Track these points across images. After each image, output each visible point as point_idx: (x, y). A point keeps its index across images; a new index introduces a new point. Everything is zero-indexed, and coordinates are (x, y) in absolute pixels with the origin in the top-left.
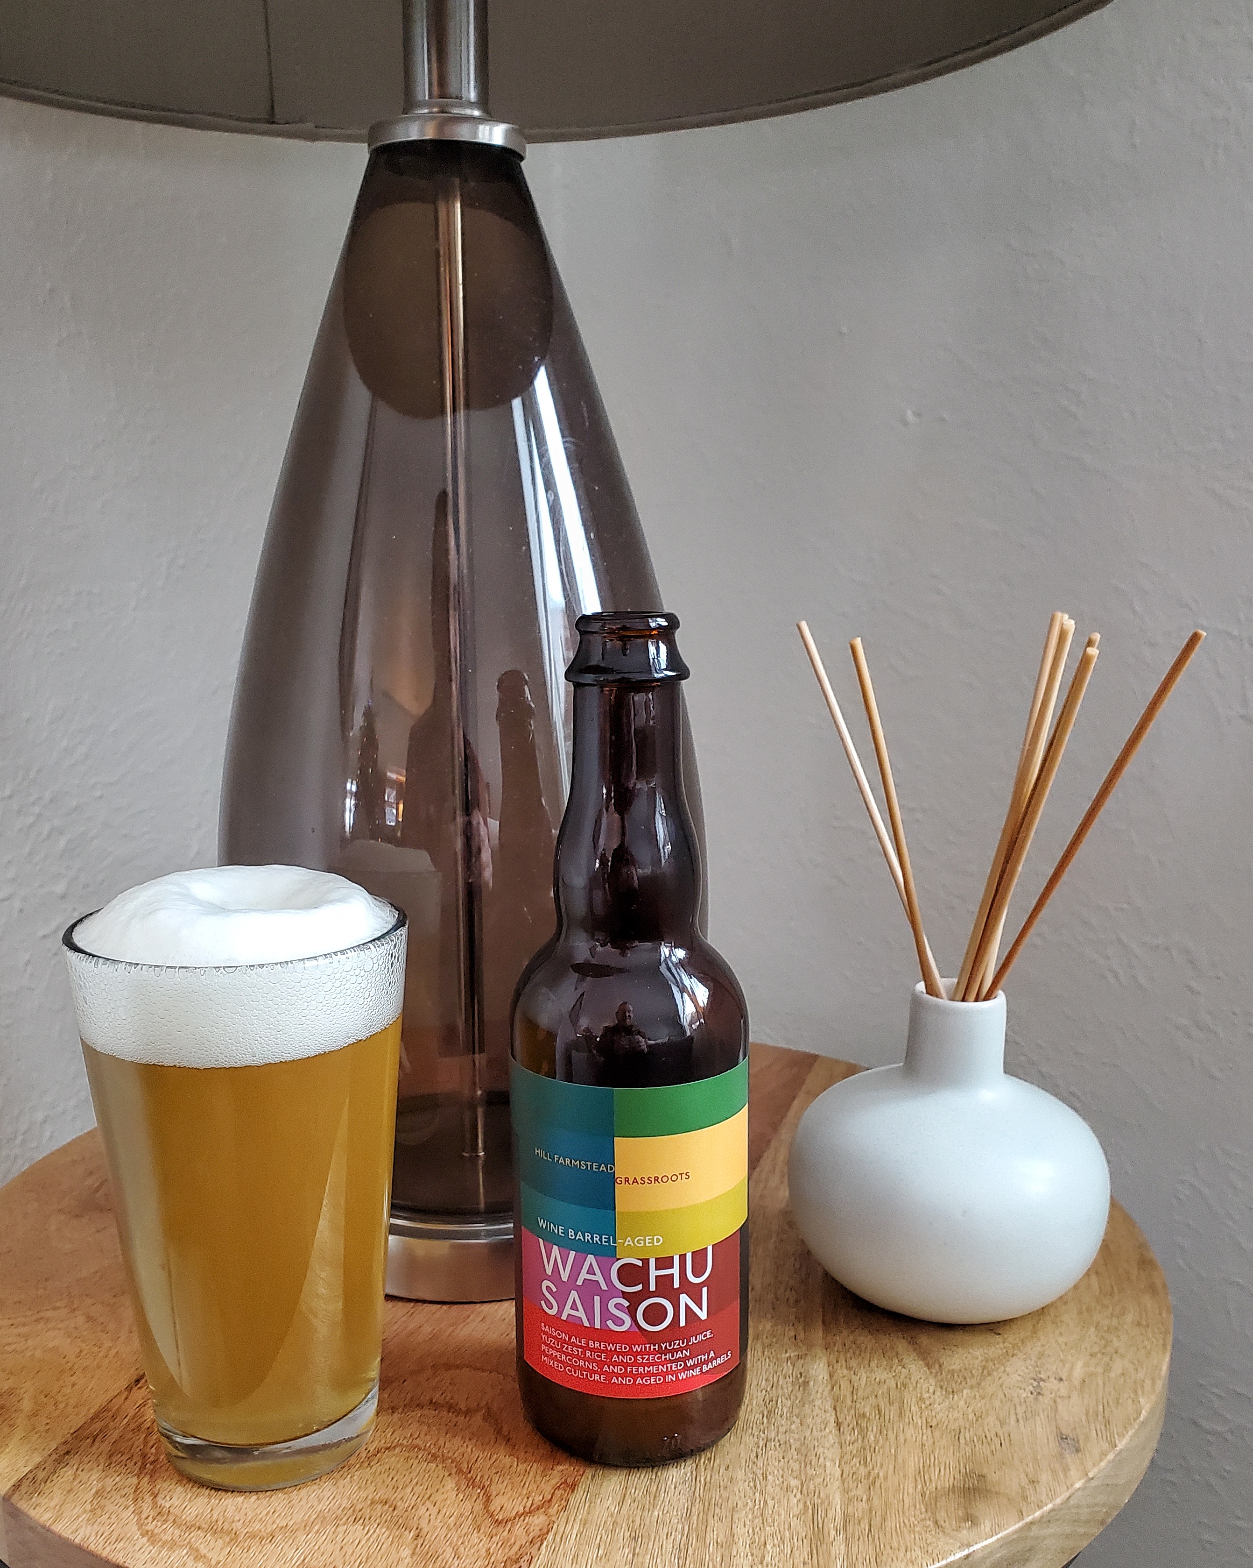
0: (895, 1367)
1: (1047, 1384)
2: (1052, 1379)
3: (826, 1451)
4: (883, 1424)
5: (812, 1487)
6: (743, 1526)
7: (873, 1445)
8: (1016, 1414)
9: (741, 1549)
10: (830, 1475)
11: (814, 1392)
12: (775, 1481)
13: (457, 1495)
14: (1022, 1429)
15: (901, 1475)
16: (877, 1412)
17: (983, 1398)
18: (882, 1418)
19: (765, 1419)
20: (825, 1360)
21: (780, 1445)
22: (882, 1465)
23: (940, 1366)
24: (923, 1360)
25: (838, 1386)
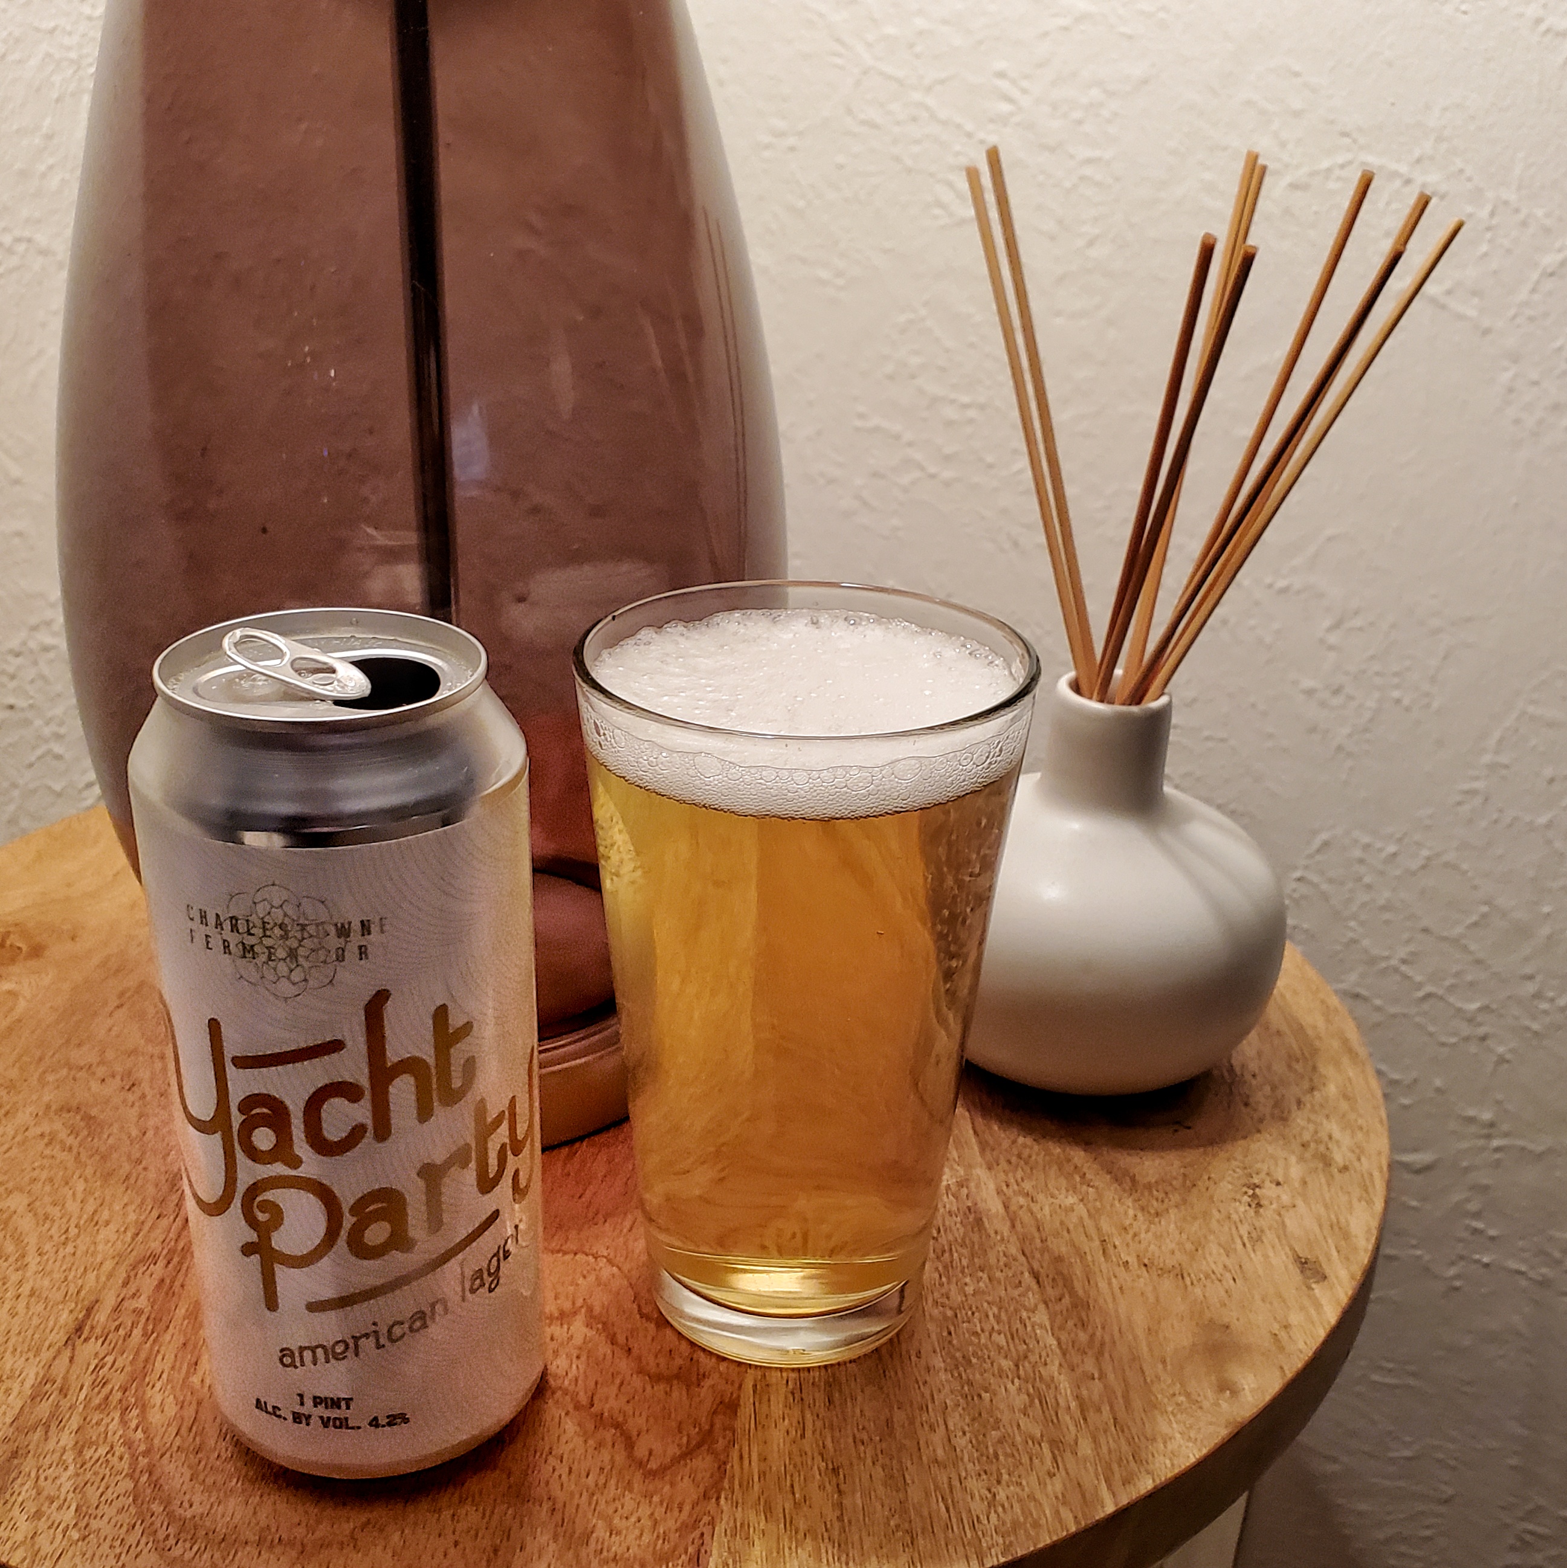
0: (1078, 1186)
1: (1264, 1191)
2: (1267, 1184)
3: (1031, 1314)
4: (1087, 1269)
5: (1028, 1369)
6: (961, 1433)
7: (1084, 1301)
8: (1241, 1237)
9: (970, 1466)
10: (1045, 1347)
11: (993, 1235)
12: (981, 1366)
13: (586, 1442)
14: (1252, 1255)
17: (1195, 1218)
18: (1083, 1260)
19: (944, 1279)
20: (992, 1186)
21: (973, 1314)
22: (1103, 1328)
23: (1132, 1180)
24: (1109, 1173)
25: (1018, 1221)
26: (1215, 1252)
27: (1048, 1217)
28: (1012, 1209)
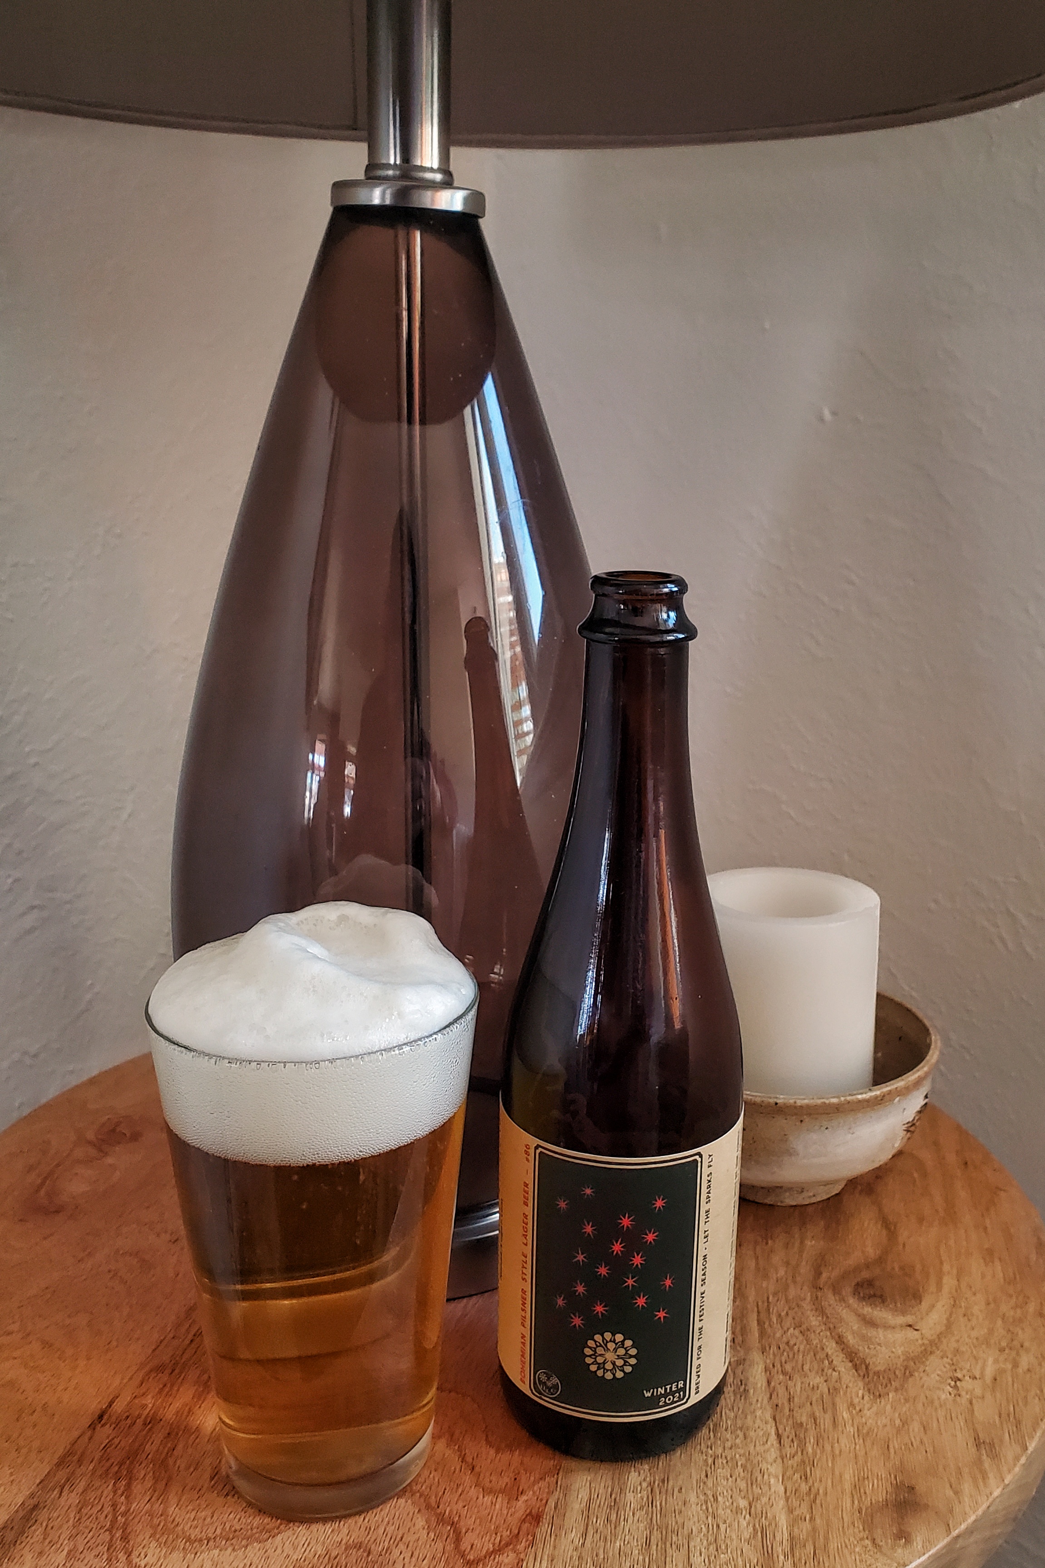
1: (964, 1383)
3: (769, 1466)
4: (819, 1434)
6: (699, 1553)
7: (811, 1459)
8: (938, 1419)
10: (775, 1492)
11: (754, 1401)
14: (944, 1435)
15: (839, 1489)
16: (813, 1421)
17: (907, 1401)
20: (762, 1366)
23: (867, 1368)
24: (851, 1361)
25: (775, 1393)
26: (916, 1430)
27: (798, 1393)
28: (773, 1384)
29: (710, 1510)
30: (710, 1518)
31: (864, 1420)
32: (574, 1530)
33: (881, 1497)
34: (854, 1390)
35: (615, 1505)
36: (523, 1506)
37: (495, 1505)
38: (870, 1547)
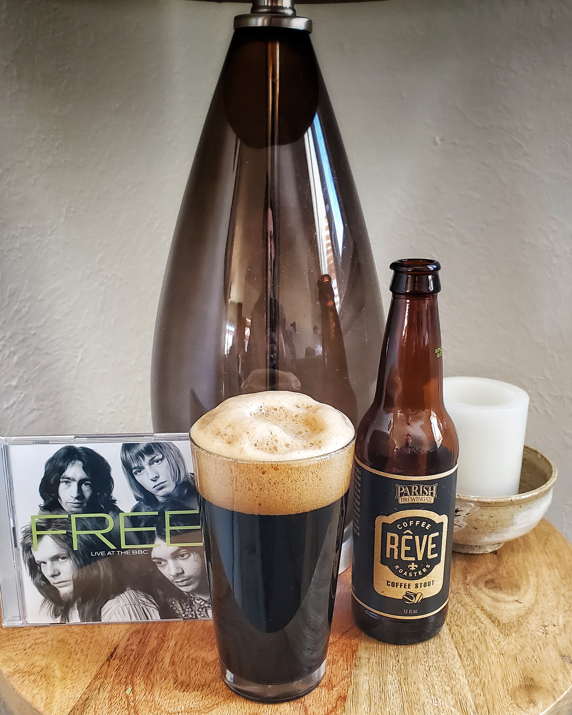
1: (549, 628)
3: (458, 670)
4: (480, 654)
5: (456, 691)
7: (478, 666)
8: (539, 645)
10: (463, 683)
11: (444, 640)
12: (438, 688)
14: (543, 651)
15: (495, 680)
16: (476, 648)
17: (522, 637)
18: (479, 651)
19: (425, 655)
21: (436, 669)
22: (485, 677)
23: (499, 622)
24: (490, 619)
25: (454, 635)
26: (529, 651)
27: (466, 634)
28: (452, 631)
29: (431, 692)
30: (432, 696)
31: (502, 647)
32: (364, 704)
33: (517, 684)
34: (494, 632)
35: (382, 691)
36: (336, 692)
37: (322, 693)
38: (516, 707)
